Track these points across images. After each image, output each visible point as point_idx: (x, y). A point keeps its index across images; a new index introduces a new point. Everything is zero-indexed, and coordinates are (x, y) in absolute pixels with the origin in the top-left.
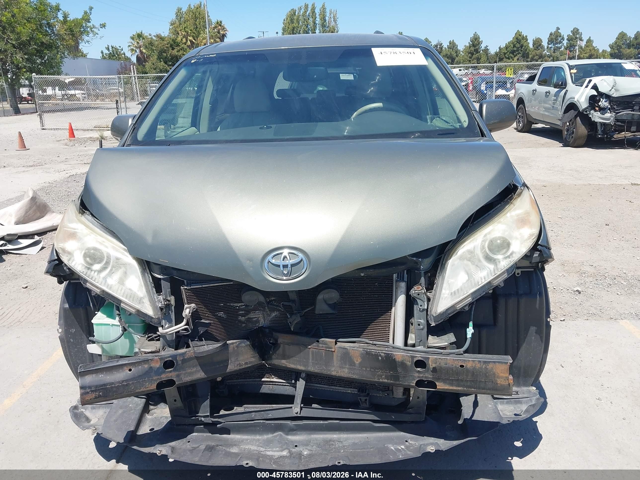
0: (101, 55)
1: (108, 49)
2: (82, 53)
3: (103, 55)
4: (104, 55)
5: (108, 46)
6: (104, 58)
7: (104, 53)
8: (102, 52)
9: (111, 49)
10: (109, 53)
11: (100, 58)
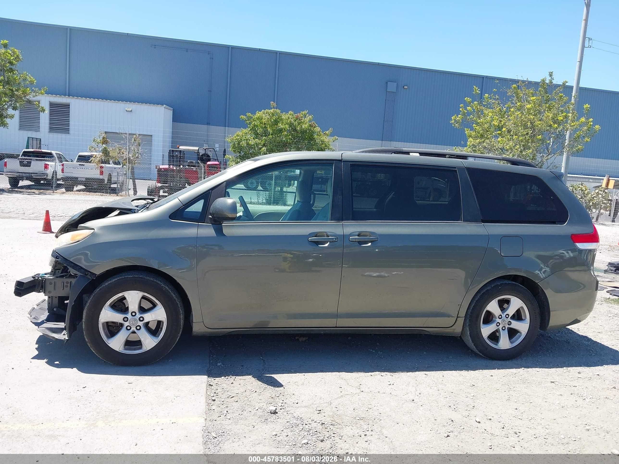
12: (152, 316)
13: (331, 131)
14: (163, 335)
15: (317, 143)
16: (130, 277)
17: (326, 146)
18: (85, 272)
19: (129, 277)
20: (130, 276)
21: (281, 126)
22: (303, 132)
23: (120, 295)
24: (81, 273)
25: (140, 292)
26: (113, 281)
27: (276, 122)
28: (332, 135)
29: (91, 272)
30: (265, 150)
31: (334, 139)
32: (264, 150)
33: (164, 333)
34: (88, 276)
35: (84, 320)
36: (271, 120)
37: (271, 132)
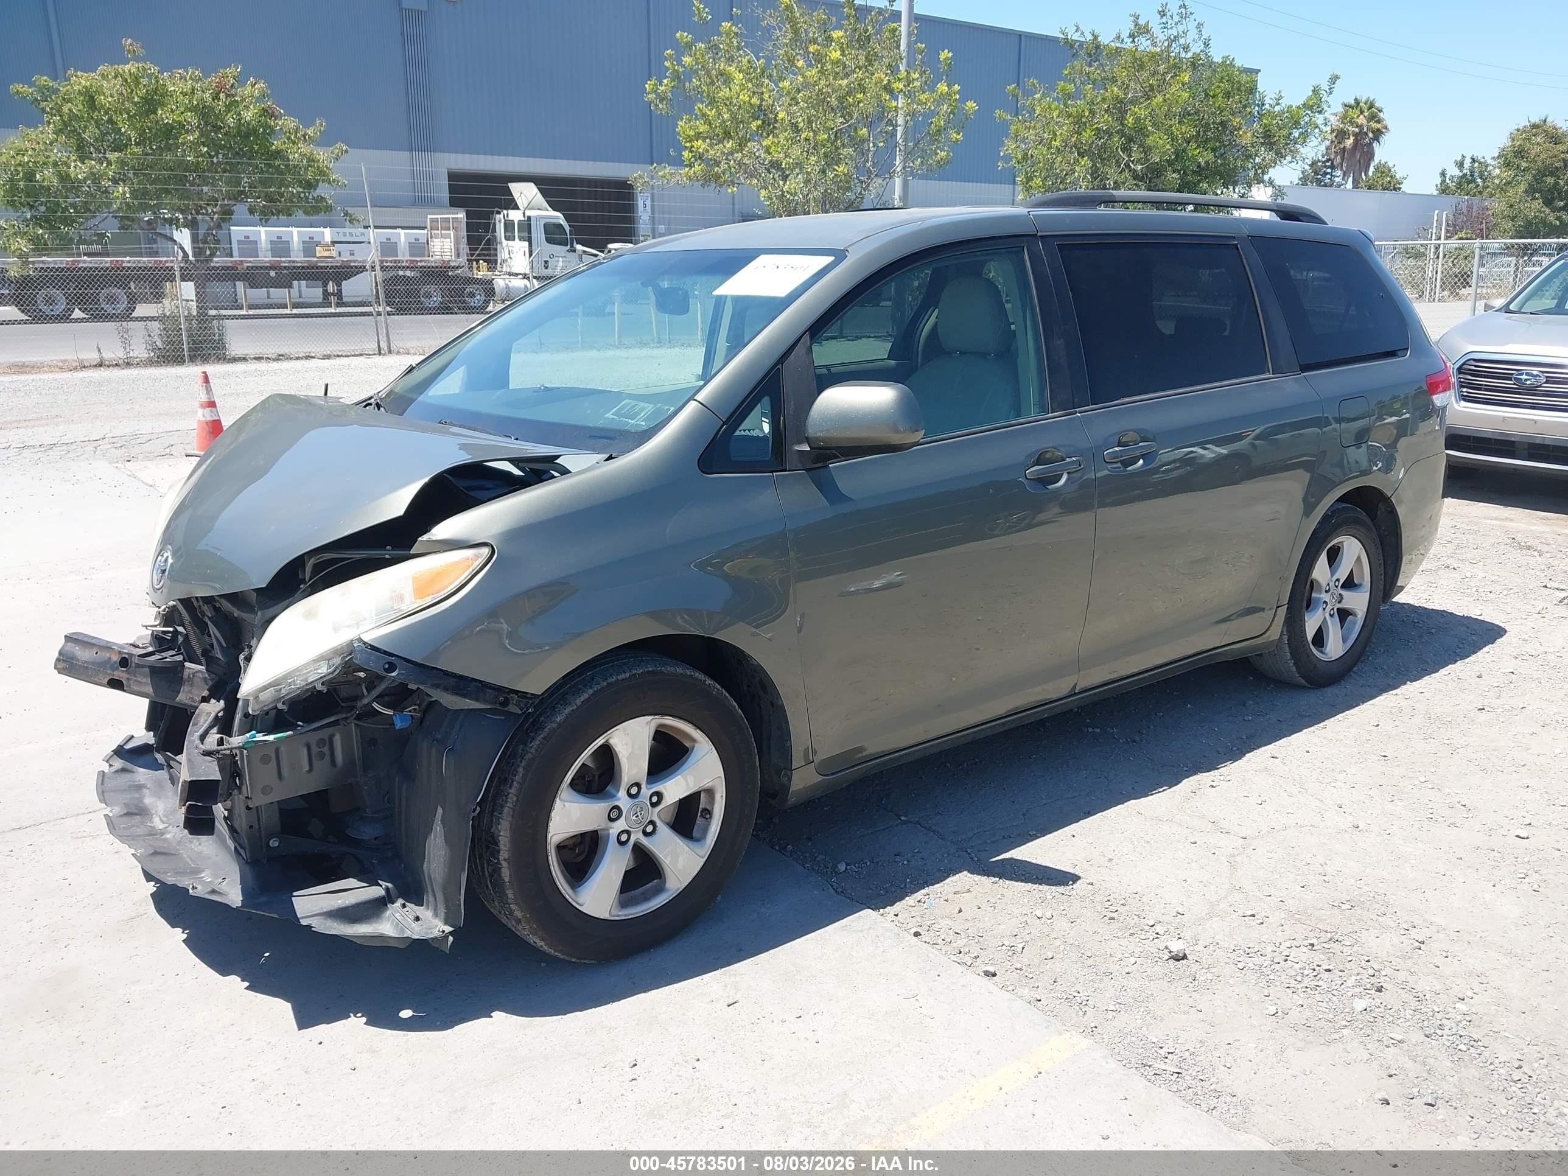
0: (1439, 181)
1: (1460, 165)
2: (1391, 177)
3: (1445, 181)
4: (1448, 181)
5: (1463, 156)
6: (1444, 190)
7: (1448, 177)
8: (1443, 174)
9: (1467, 164)
10: (1461, 174)
11: (1436, 193)
12: (686, 781)
13: (322, 129)
14: (719, 828)
15: (295, 167)
16: (623, 680)
17: (322, 173)
18: (503, 695)
19: (620, 677)
20: (623, 676)
21: (165, 116)
22: (245, 133)
23: (600, 741)
24: (486, 701)
25: (652, 717)
26: (579, 702)
27: (152, 103)
28: (325, 141)
29: (517, 692)
30: (128, 195)
31: (336, 151)
32: (124, 193)
33: (720, 824)
34: (510, 706)
35: (504, 855)
36: (130, 99)
37: (133, 134)
